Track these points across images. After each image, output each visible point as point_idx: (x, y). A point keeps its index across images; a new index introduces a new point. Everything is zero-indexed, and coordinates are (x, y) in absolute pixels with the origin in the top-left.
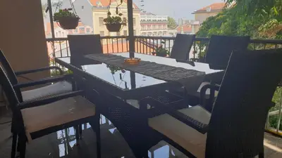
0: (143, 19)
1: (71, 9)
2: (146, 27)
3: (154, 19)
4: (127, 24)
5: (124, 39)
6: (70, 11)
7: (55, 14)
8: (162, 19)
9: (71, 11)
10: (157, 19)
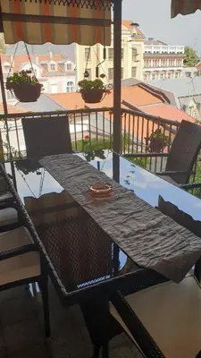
0: (148, 50)
1: (30, 72)
2: (152, 63)
3: (164, 51)
4: (112, 91)
5: (107, 113)
6: (29, 75)
7: (9, 79)
8: (176, 51)
9: (31, 75)
10: (169, 51)
